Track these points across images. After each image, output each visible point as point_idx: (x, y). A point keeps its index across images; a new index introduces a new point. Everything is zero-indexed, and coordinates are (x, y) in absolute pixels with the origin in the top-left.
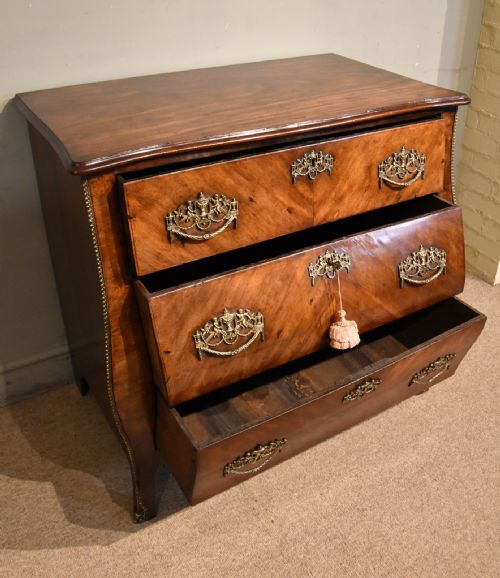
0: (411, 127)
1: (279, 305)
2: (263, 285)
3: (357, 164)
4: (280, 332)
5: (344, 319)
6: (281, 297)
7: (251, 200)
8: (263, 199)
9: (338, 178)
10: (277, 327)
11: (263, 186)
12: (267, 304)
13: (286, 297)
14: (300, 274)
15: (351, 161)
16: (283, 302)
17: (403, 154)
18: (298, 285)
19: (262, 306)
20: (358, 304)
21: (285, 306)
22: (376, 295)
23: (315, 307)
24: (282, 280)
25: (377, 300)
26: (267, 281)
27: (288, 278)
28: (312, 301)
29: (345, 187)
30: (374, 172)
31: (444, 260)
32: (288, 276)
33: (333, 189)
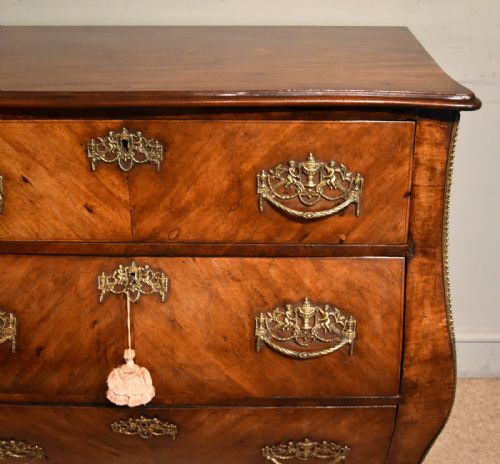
0: (329, 125)
1: (44, 312)
2: (26, 281)
3: (213, 164)
4: (40, 350)
5: (130, 364)
6: (50, 304)
7: (25, 180)
8: (43, 182)
9: (175, 180)
10: (37, 340)
11: (41, 163)
12: (27, 306)
13: (57, 305)
14: (83, 282)
15: (199, 158)
16: (50, 312)
17: (312, 166)
18: (78, 296)
19: (20, 307)
20: (172, 350)
21: (52, 317)
22: (209, 348)
23: (99, 333)
24: (55, 281)
25: (211, 357)
26: (33, 276)
27: (65, 283)
28: (95, 322)
29: (190, 196)
30: (248, 184)
31: (351, 334)
32: (66, 280)
33: (166, 194)
